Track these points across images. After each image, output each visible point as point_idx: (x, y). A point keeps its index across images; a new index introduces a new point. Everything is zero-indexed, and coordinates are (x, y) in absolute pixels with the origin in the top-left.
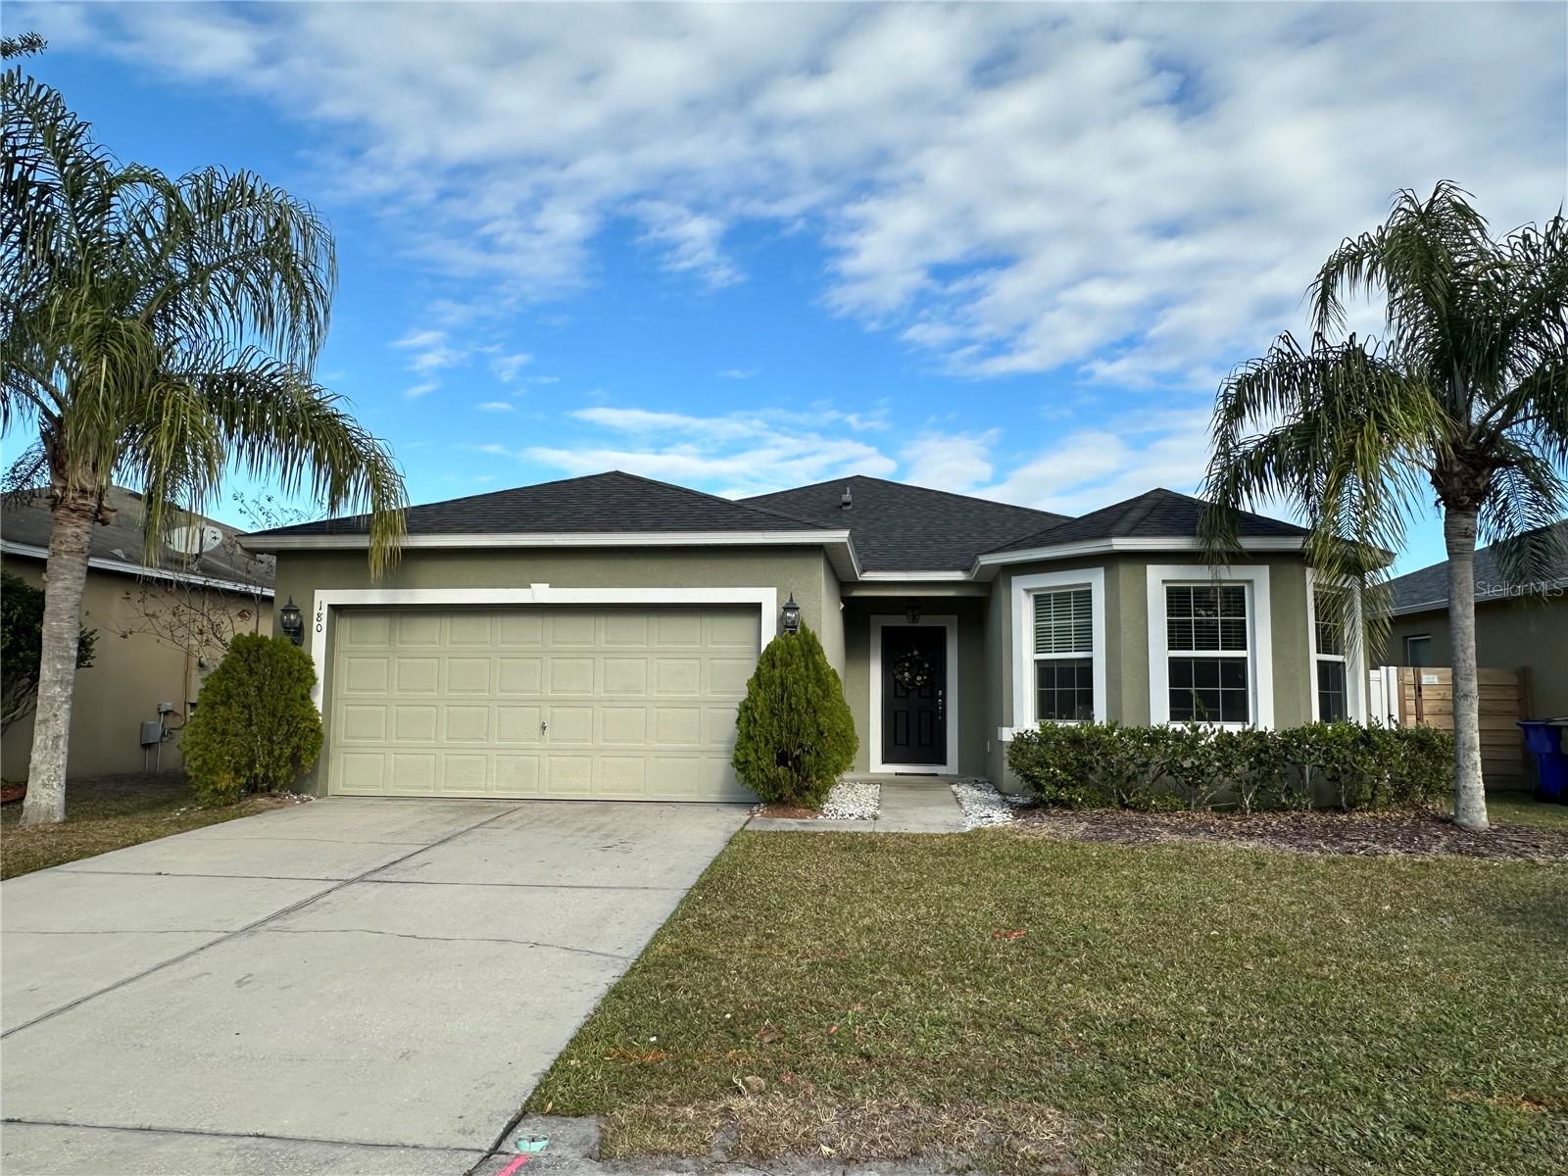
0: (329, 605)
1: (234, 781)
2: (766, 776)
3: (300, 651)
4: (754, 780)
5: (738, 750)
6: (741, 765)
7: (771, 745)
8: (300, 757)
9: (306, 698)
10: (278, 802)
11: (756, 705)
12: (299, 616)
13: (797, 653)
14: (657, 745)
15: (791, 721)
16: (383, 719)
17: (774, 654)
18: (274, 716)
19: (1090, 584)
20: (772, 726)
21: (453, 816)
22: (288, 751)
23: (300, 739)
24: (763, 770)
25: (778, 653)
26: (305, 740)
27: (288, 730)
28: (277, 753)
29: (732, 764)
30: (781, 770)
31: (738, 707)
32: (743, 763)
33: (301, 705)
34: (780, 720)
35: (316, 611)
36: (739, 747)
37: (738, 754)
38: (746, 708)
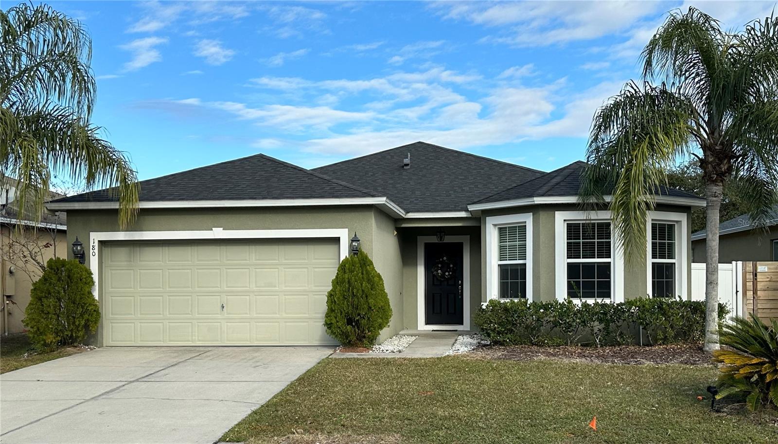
0: (99, 241)
1: (55, 339)
2: (341, 331)
3: (85, 267)
4: (335, 333)
5: (327, 317)
6: (329, 325)
7: (343, 315)
8: (89, 325)
9: (90, 293)
10: (79, 350)
11: (335, 293)
12: (82, 248)
13: (357, 265)
14: (285, 315)
15: (353, 302)
16: (133, 304)
17: (345, 266)
18: (74, 303)
19: (525, 222)
20: (344, 305)
21: (176, 354)
22: (83, 322)
23: (89, 315)
24: (340, 328)
25: (347, 265)
26: (91, 316)
27: (82, 311)
28: (77, 323)
29: (324, 324)
30: (349, 327)
31: (327, 294)
32: (330, 324)
33: (88, 297)
34: (348, 301)
35: (91, 244)
36: (328, 315)
37: (327, 319)
38: (331, 295)
